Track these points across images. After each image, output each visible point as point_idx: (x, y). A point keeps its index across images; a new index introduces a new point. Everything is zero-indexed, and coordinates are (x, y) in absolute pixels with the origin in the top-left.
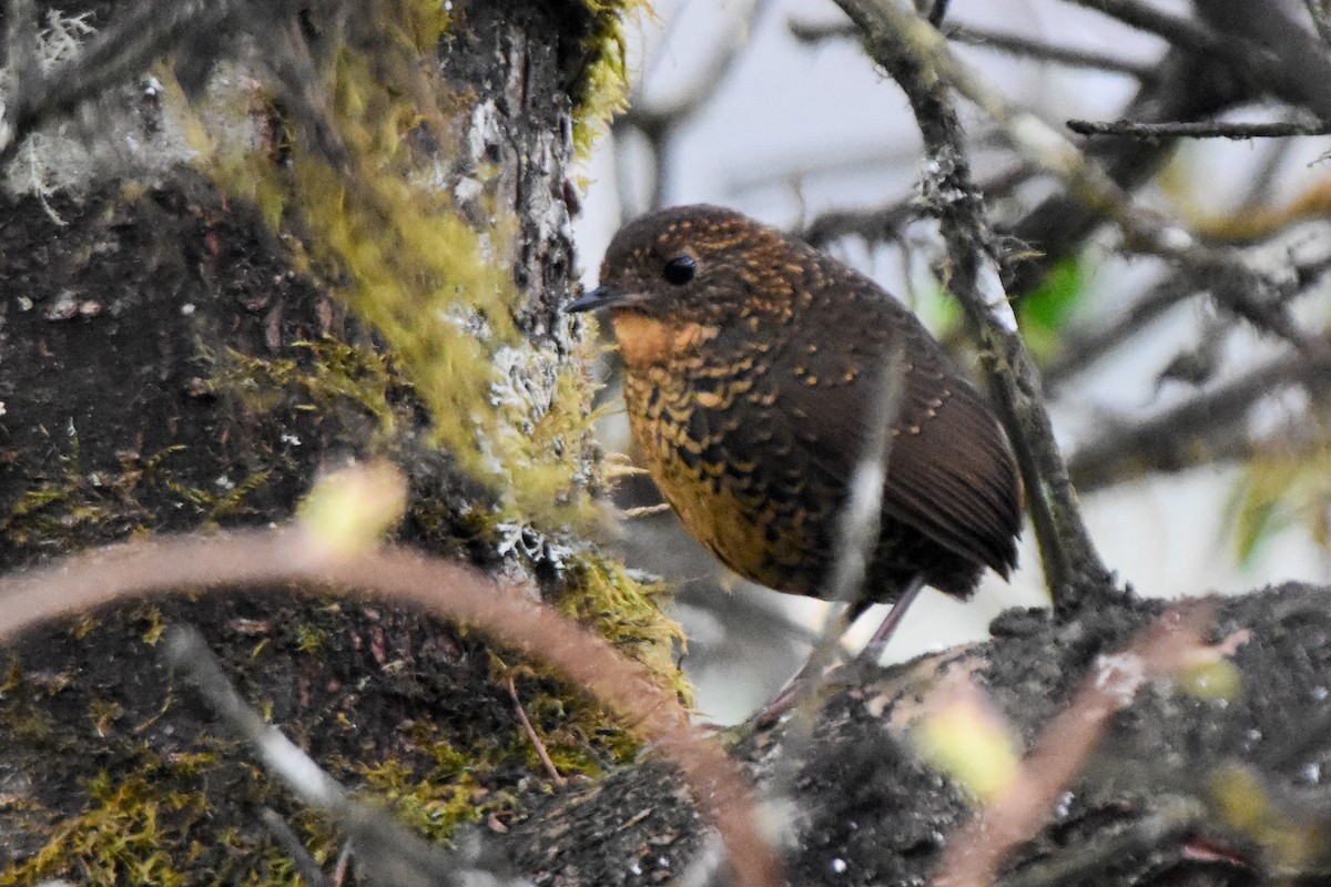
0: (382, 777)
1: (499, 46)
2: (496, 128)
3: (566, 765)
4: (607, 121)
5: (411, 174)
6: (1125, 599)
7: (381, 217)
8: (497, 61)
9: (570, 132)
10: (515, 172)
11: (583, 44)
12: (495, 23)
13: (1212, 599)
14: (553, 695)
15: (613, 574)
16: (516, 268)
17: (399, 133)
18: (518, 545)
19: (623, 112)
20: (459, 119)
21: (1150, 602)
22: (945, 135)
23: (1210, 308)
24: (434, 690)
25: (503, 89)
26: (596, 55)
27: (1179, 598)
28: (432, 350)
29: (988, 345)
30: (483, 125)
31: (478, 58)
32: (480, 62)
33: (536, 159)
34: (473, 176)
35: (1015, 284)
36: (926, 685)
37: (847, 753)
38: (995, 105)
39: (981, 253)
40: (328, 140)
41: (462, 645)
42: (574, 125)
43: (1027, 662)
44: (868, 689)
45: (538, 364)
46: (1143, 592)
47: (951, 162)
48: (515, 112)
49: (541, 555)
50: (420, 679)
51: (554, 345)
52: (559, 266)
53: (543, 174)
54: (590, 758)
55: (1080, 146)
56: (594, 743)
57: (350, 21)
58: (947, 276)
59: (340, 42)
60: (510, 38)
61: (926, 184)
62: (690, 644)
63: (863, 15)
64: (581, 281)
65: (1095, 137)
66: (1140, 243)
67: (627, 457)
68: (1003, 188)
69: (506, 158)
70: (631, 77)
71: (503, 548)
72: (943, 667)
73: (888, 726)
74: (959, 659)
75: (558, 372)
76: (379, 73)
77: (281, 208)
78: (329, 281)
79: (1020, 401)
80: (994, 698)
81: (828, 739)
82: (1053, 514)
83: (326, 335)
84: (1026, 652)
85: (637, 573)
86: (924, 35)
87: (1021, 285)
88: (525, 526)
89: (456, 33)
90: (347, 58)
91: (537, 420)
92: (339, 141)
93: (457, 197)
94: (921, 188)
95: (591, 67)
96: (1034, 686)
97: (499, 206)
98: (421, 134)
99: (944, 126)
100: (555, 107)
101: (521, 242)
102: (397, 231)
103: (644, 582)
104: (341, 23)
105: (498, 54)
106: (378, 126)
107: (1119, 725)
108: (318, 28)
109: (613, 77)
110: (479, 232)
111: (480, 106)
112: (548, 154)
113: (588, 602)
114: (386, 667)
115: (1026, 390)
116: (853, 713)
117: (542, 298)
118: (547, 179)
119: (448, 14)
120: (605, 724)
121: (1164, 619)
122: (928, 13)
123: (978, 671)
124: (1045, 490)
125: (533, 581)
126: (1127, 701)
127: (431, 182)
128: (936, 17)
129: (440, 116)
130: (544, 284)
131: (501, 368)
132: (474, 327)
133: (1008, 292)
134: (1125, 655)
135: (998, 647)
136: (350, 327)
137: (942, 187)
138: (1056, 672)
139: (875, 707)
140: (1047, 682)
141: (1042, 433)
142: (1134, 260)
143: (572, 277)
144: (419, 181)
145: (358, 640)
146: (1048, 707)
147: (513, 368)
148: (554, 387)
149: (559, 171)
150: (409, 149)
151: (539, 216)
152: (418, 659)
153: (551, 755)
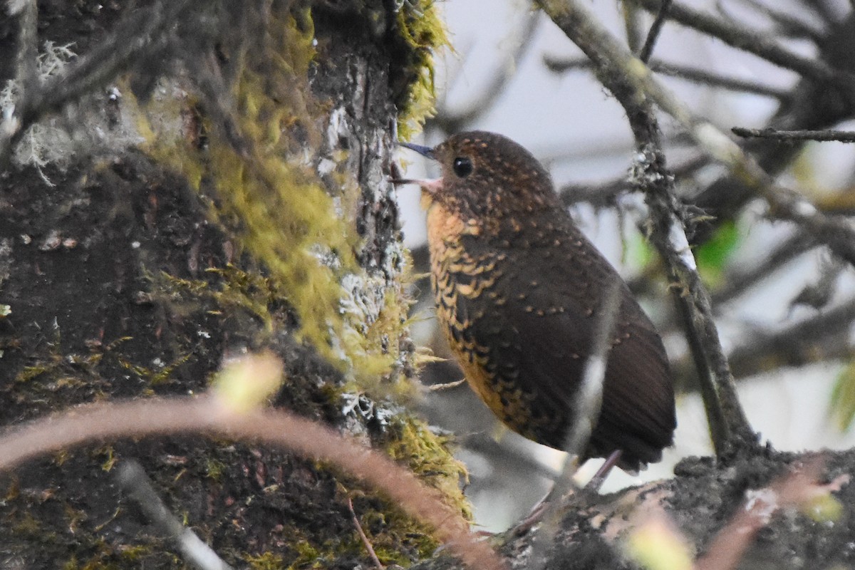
0: (261, 564)
1: (349, 71)
2: (346, 126)
3: (386, 558)
4: (420, 122)
5: (288, 156)
6: (767, 452)
7: (268, 185)
8: (347, 80)
9: (396, 130)
10: (358, 155)
11: (406, 70)
12: (347, 55)
13: (825, 452)
14: (378, 510)
15: (420, 429)
16: (358, 221)
17: (281, 128)
18: (356, 408)
19: (432, 116)
20: (321, 119)
21: (782, 454)
22: (650, 136)
23: (827, 257)
24: (297, 505)
25: (351, 100)
26: (414, 78)
27: (802, 452)
28: (301, 276)
29: (676, 279)
30: (338, 124)
31: (335, 78)
32: (335, 81)
33: (373, 147)
34: (330, 158)
35: (695, 238)
36: (631, 508)
37: (576, 553)
38: (683, 116)
39: (673, 216)
40: (233, 132)
41: (316, 476)
42: (399, 125)
43: (698, 495)
44: (592, 510)
45: (371, 286)
46: (779, 447)
47: (653, 154)
48: (359, 116)
49: (371, 415)
50: (288, 498)
51: (383, 273)
52: (387, 220)
53: (377, 157)
54: (403, 554)
55: (739, 144)
56: (405, 543)
57: (249, 53)
58: (649, 232)
59: (242, 66)
60: (356, 65)
61: (636, 169)
62: (470, 477)
63: (595, 54)
64: (402, 230)
65: (752, 139)
66: (780, 212)
67: (431, 350)
68: (687, 171)
69: (352, 146)
70: (438, 93)
71: (346, 410)
72: (642, 497)
73: (603, 535)
74: (653, 491)
75: (385, 291)
76: (268, 89)
77: (200, 178)
78: (231, 228)
79: (697, 316)
80: (676, 518)
81: (564, 543)
82: (717, 394)
83: (229, 264)
84: (698, 487)
85: (436, 429)
86: (637, 68)
87: (699, 238)
88: (360, 396)
89: (319, 61)
90: (247, 78)
91: (370, 323)
92: (240, 133)
93: (319, 172)
94: (632, 172)
95: (411, 85)
96: (703, 510)
97: (347, 180)
98: (295, 129)
99: (649, 130)
100: (386, 113)
101: (362, 203)
102: (279, 195)
103: (441, 435)
104: (242, 53)
105: (348, 76)
106: (267, 125)
107: (761, 538)
108: (228, 57)
109: (426, 93)
110: (333, 196)
111: (336, 111)
112: (381, 144)
113: (403, 448)
114: (265, 489)
115: (702, 310)
116: (580, 526)
117: (375, 242)
118: (380, 161)
119: (314, 48)
120: (413, 531)
121: (792, 468)
122: (639, 53)
123: (665, 499)
124: (713, 377)
125: (365, 433)
126: (766, 521)
127: (302, 162)
128: (645, 56)
129: (309, 118)
130: (377, 231)
131: (347, 289)
132: (328, 260)
133: (690, 243)
134: (765, 489)
135: (679, 483)
136: (245, 260)
137: (647, 171)
138: (719, 501)
139: (595, 522)
140: (711, 507)
141: (712, 339)
142: (777, 222)
143: (396, 227)
144: (294, 161)
145: (246, 470)
146: (712, 524)
147: (355, 289)
148: (382, 302)
149: (388, 155)
150: (287, 139)
151: (374, 186)
152: (287, 485)
153: (375, 550)
